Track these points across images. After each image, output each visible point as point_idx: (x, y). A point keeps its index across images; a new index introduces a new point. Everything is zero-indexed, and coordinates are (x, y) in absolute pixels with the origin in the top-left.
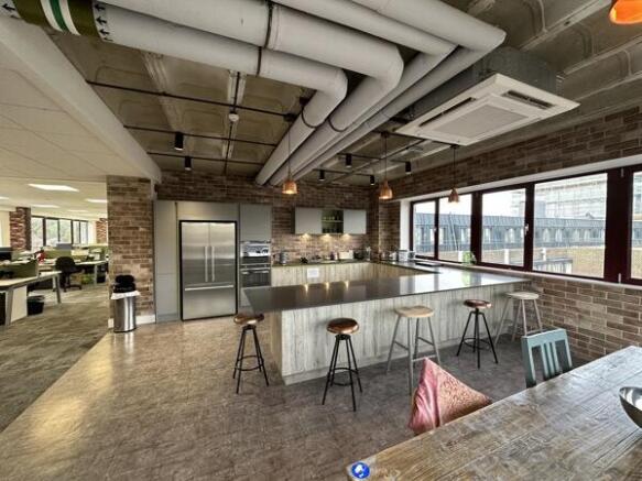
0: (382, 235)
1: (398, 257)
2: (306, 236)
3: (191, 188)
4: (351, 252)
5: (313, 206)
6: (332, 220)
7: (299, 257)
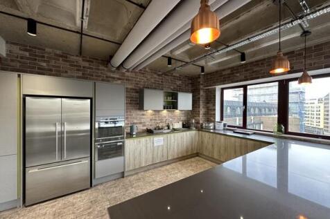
0: (202, 111)
1: (215, 126)
2: (150, 112)
3: (44, 64)
4: (181, 123)
5: (155, 89)
6: (170, 99)
7: (145, 128)
